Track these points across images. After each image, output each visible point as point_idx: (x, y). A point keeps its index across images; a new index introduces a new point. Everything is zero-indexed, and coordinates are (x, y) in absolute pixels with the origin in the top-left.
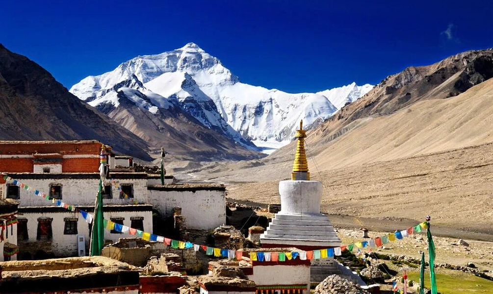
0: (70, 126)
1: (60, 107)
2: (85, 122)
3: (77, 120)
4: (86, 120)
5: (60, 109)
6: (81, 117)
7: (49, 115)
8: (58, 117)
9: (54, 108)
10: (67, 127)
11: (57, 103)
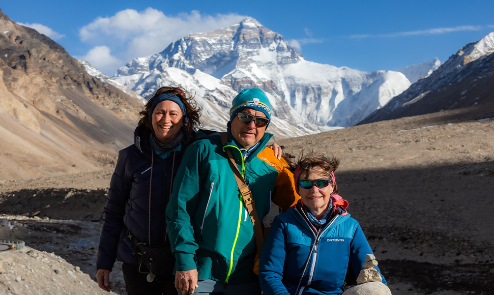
0: (81, 108)
1: (73, 86)
2: (103, 104)
3: (93, 100)
4: (104, 100)
5: (72, 88)
6: (98, 98)
7: (55, 95)
8: (67, 97)
9: (65, 87)
10: (78, 108)
11: (70, 81)
